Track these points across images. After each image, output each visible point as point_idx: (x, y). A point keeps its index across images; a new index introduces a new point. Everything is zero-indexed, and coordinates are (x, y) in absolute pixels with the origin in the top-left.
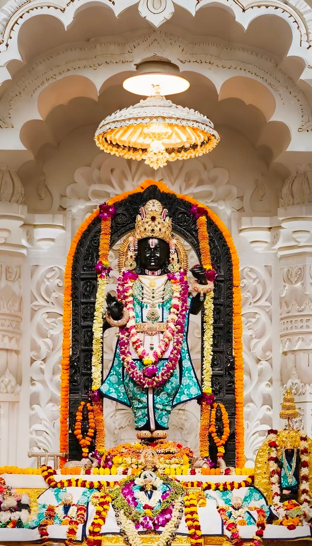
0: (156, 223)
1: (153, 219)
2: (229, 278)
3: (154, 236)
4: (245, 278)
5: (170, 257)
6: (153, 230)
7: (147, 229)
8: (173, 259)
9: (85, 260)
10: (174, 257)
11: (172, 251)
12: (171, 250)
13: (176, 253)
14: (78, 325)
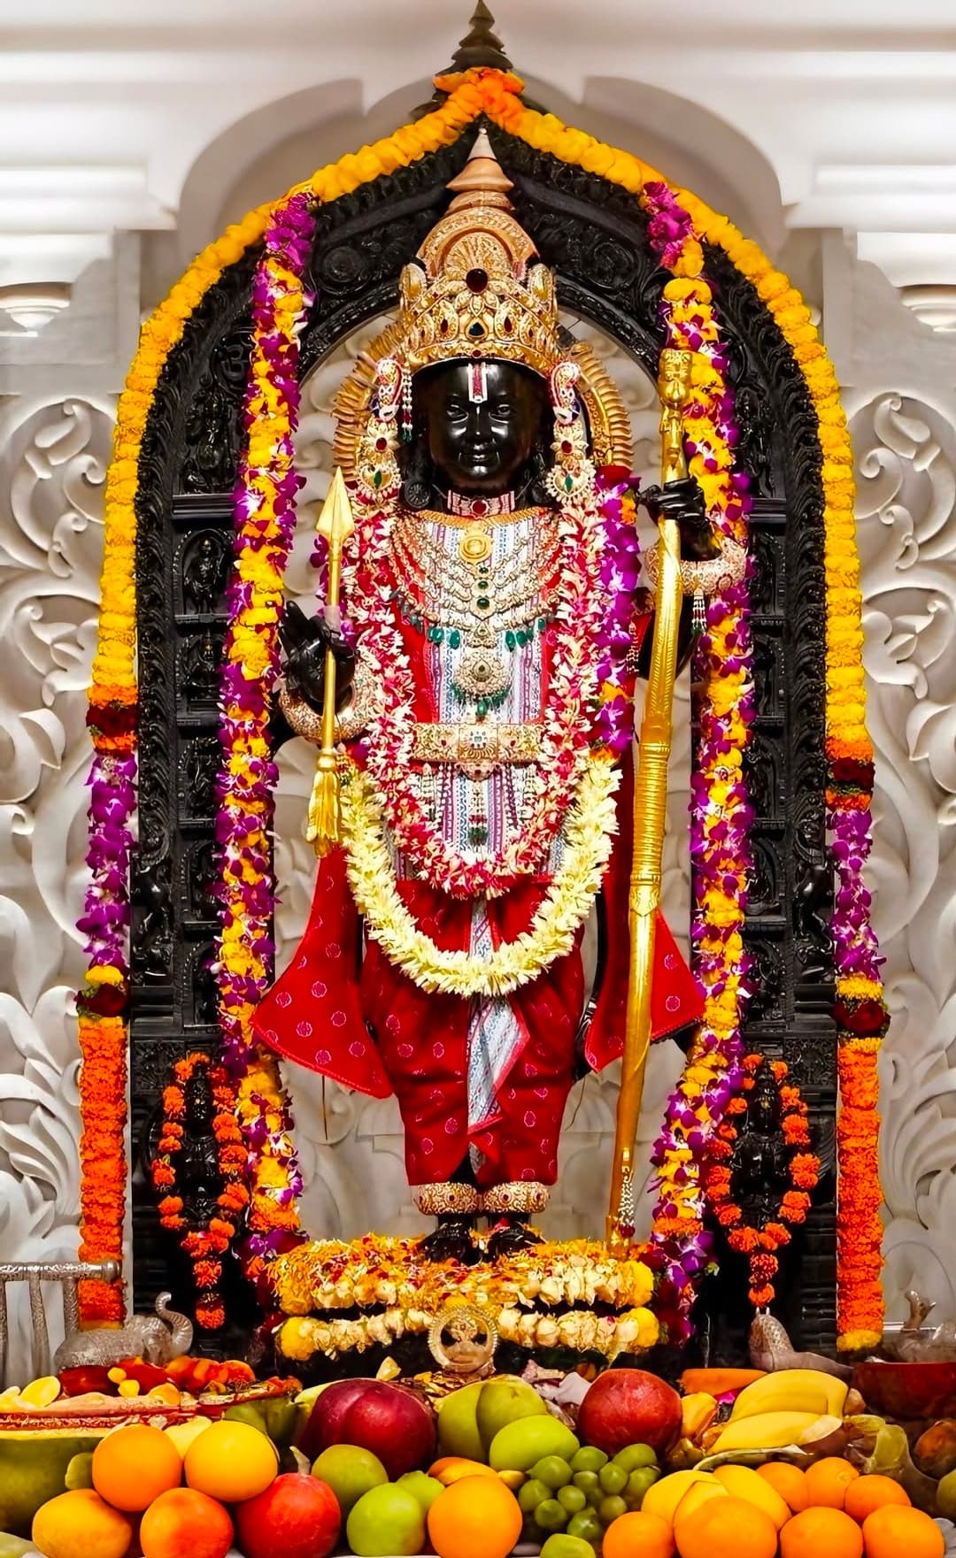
0: (490, 297)
1: (477, 281)
2: (808, 510)
3: (484, 354)
4: (881, 444)
5: (553, 439)
6: (477, 331)
7: (453, 326)
8: (567, 447)
9: (192, 441)
10: (570, 440)
11: (563, 411)
12: (557, 410)
13: (579, 424)
14: (164, 719)
